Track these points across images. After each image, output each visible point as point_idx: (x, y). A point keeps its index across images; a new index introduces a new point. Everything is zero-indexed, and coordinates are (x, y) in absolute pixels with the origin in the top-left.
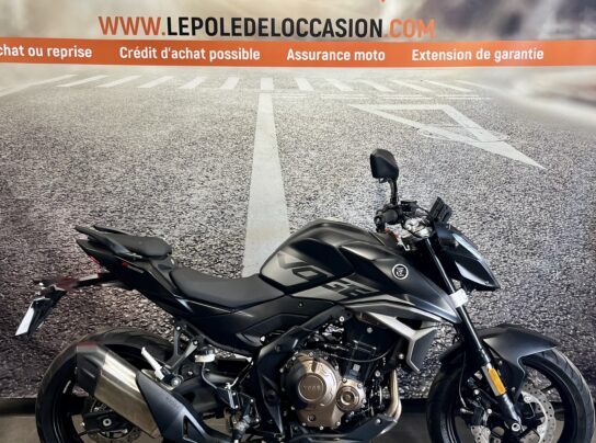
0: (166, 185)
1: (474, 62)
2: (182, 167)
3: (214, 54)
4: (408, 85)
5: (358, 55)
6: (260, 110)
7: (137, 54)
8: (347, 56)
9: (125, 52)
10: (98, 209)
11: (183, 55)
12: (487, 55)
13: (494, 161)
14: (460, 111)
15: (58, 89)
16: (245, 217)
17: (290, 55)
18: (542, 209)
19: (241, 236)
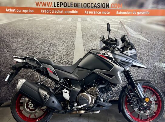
0: (53, 45)
1: (132, 15)
2: (57, 41)
3: (66, 12)
4: (115, 20)
5: (103, 12)
6: (77, 26)
7: (45, 12)
8: (100, 13)
9: (42, 11)
10: (34, 52)
11: (57, 12)
12: (135, 13)
13: (137, 40)
14: (129, 27)
15: (25, 20)
16: (73, 54)
17: (86, 12)
18: (149, 52)
19: (72, 59)
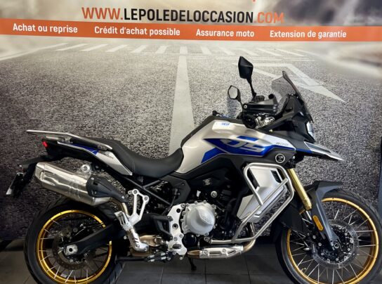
0: (122, 111)
1: (306, 39)
2: (132, 100)
3: (152, 32)
4: (267, 52)
5: (239, 33)
6: (180, 66)
7: (105, 31)
8: (232, 34)
9: (98, 30)
10: (80, 125)
11: (133, 32)
12: (314, 35)
13: (316, 98)
14: (297, 67)
15: (56, 52)
16: (170, 130)
17: (198, 33)
18: (342, 126)
19: (167, 142)
